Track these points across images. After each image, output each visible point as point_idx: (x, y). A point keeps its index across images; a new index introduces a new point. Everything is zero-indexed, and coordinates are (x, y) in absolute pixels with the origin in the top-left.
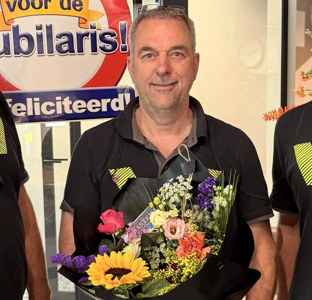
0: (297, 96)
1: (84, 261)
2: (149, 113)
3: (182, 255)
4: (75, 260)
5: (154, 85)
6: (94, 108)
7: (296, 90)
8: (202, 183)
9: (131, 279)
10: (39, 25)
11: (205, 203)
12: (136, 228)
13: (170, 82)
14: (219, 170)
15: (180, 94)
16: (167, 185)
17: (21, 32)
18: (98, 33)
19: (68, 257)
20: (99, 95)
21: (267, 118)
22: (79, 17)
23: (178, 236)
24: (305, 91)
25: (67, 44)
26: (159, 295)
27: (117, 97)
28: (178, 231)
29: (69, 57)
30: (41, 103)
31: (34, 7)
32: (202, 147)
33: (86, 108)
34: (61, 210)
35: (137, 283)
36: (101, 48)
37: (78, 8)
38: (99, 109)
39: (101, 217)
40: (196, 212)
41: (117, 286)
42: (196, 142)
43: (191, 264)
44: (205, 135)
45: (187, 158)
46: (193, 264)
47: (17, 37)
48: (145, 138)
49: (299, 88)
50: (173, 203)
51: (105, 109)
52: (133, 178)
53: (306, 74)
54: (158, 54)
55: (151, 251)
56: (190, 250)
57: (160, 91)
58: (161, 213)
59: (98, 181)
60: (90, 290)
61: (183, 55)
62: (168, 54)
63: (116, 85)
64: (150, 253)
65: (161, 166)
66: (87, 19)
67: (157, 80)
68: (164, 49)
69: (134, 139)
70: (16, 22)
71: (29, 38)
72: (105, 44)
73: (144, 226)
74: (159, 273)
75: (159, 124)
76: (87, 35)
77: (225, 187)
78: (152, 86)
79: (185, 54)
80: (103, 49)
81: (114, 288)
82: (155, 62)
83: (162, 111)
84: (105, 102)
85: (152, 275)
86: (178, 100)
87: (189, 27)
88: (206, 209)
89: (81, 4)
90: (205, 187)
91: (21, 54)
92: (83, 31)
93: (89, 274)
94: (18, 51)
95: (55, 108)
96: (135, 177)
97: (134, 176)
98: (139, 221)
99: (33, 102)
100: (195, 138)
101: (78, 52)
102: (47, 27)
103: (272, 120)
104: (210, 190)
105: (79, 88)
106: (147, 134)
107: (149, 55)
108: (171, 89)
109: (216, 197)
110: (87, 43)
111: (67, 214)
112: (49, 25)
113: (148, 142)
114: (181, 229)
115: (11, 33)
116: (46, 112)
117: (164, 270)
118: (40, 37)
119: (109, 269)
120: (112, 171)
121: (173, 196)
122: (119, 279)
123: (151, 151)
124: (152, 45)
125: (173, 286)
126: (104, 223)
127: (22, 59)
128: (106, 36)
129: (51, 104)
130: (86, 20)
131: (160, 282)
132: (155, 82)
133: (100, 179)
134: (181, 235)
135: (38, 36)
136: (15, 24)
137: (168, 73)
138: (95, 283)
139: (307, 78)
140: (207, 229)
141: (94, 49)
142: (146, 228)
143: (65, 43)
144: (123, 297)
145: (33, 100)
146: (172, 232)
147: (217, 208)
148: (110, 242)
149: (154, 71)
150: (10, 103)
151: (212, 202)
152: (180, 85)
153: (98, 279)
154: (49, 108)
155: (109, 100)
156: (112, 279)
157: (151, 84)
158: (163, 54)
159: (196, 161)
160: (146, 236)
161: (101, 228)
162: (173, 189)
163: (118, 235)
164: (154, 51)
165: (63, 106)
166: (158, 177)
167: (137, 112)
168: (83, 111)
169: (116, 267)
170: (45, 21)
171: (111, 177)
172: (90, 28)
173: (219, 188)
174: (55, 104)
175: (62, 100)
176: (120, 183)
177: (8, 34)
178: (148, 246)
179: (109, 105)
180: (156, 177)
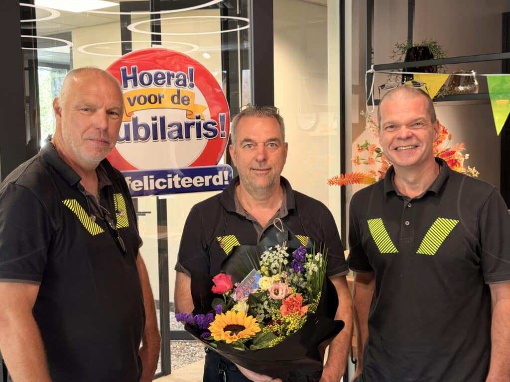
0: (353, 164)
1: (204, 319)
2: (248, 190)
3: (286, 314)
4: (196, 318)
5: (254, 169)
6: (199, 183)
7: (353, 159)
8: (296, 251)
9: (245, 334)
10: (154, 116)
11: (299, 267)
12: (243, 289)
13: (266, 167)
14: (306, 236)
15: (274, 178)
16: (267, 253)
17: (139, 122)
18: (202, 123)
19: (190, 315)
20: (203, 173)
21: (331, 183)
22: (187, 110)
23: (281, 296)
24: (360, 160)
25: (177, 132)
26: (270, 346)
27: (218, 174)
28: (280, 292)
29: (178, 142)
30: (155, 179)
31: (150, 102)
32: (291, 217)
33: (192, 183)
34: (175, 271)
35: (251, 337)
36: (204, 134)
37: (186, 103)
38: (203, 184)
39: (213, 280)
40: (292, 275)
41: (235, 340)
42: (287, 213)
43: (295, 321)
44: (294, 208)
45: (281, 228)
46: (296, 321)
47: (136, 127)
48: (245, 211)
49: (355, 157)
50: (273, 269)
51: (207, 184)
52: (238, 246)
53: (361, 147)
54: (256, 144)
55: (257, 307)
56: (292, 309)
57: (257, 174)
58: (268, 278)
59: (207, 246)
60: (212, 344)
61: (276, 145)
62: (264, 145)
63: (216, 164)
64: (256, 309)
65: (260, 233)
66: (192, 110)
67: (256, 165)
68: (262, 141)
69: (237, 211)
70: (136, 114)
71: (146, 127)
72: (208, 132)
73: (249, 287)
74: (268, 328)
75: (256, 200)
76: (193, 124)
77: (316, 254)
78: (252, 170)
79: (278, 145)
80: (206, 135)
81: (232, 343)
82: (255, 151)
83: (260, 190)
84: (207, 178)
85: (262, 330)
86: (273, 182)
87: (280, 123)
88: (299, 272)
89: (188, 100)
90: (298, 254)
91: (139, 140)
92: (190, 121)
93: (211, 331)
94: (137, 137)
95: (166, 183)
96: (240, 245)
97: (237, 243)
98: (245, 282)
99: (149, 179)
100: (286, 210)
101: (186, 138)
102: (161, 118)
103: (334, 185)
104: (302, 257)
105: (187, 167)
106: (246, 207)
107: (250, 146)
108: (267, 174)
109: (308, 263)
110: (193, 131)
111: (182, 274)
112: (162, 116)
113: (248, 214)
114: (282, 290)
115: (131, 123)
116: (159, 187)
117: (271, 325)
118: (155, 126)
119: (226, 325)
120: (219, 239)
121: (273, 262)
122: (236, 335)
123: (251, 221)
124: (252, 137)
125: (280, 339)
126: (216, 285)
127: (140, 144)
128: (209, 125)
129: (164, 180)
130: (192, 112)
131: (268, 335)
132: (254, 168)
133: (209, 245)
134: (283, 296)
135: (153, 125)
136: (134, 116)
137: (265, 160)
138: (217, 338)
139: (362, 149)
140: (301, 288)
141: (199, 136)
142: (251, 289)
143: (175, 131)
144: (240, 349)
145: (149, 177)
146: (275, 293)
147: (310, 273)
148: (222, 300)
149: (254, 158)
150: (130, 180)
151: (305, 266)
152: (273, 171)
153: (220, 335)
154: (161, 184)
155: (210, 177)
156: (231, 335)
157: (251, 169)
158: (260, 145)
159: (289, 232)
160: (253, 296)
161: (215, 290)
162: (273, 257)
163: (229, 294)
164: (254, 142)
165: (173, 182)
166: (257, 244)
167: (238, 189)
168: (189, 186)
169: (232, 324)
170: (159, 113)
171: (218, 243)
172: (195, 118)
173: (310, 256)
174: (167, 180)
175: (173, 177)
176: (228, 250)
177: (129, 124)
178: (254, 304)
179: (211, 180)
180: (256, 244)
